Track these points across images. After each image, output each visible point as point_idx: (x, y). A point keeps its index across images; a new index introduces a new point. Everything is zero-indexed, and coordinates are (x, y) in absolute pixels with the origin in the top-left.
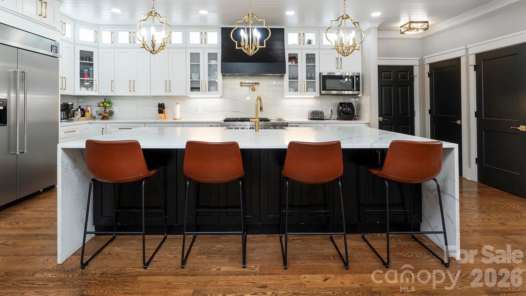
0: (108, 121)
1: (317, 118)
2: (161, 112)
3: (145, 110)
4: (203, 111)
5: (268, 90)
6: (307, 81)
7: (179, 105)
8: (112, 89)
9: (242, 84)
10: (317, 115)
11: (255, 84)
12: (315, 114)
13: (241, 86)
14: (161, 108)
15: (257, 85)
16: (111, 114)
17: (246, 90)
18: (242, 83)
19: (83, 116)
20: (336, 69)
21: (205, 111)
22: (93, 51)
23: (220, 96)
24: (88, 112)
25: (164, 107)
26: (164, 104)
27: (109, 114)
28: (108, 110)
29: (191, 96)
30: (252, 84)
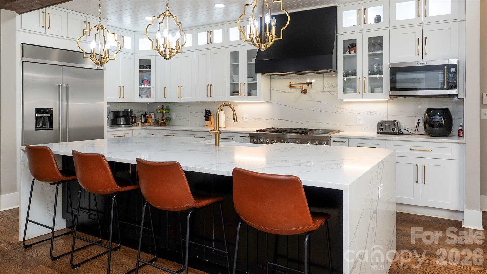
0: (166, 127)
1: (387, 131)
2: (207, 119)
3: (196, 116)
4: (249, 119)
5: (323, 92)
6: (369, 78)
7: (223, 111)
8: (165, 95)
9: (292, 86)
10: (387, 127)
11: (307, 84)
12: (384, 126)
13: (290, 87)
14: (208, 115)
15: (310, 85)
16: (166, 121)
17: (296, 92)
18: (291, 84)
19: (146, 121)
20: (417, 55)
21: (251, 119)
22: (150, 59)
23: (265, 101)
24: (151, 118)
25: (210, 113)
26: (210, 111)
27: (165, 121)
28: (165, 117)
29: (236, 102)
30: (302, 85)
